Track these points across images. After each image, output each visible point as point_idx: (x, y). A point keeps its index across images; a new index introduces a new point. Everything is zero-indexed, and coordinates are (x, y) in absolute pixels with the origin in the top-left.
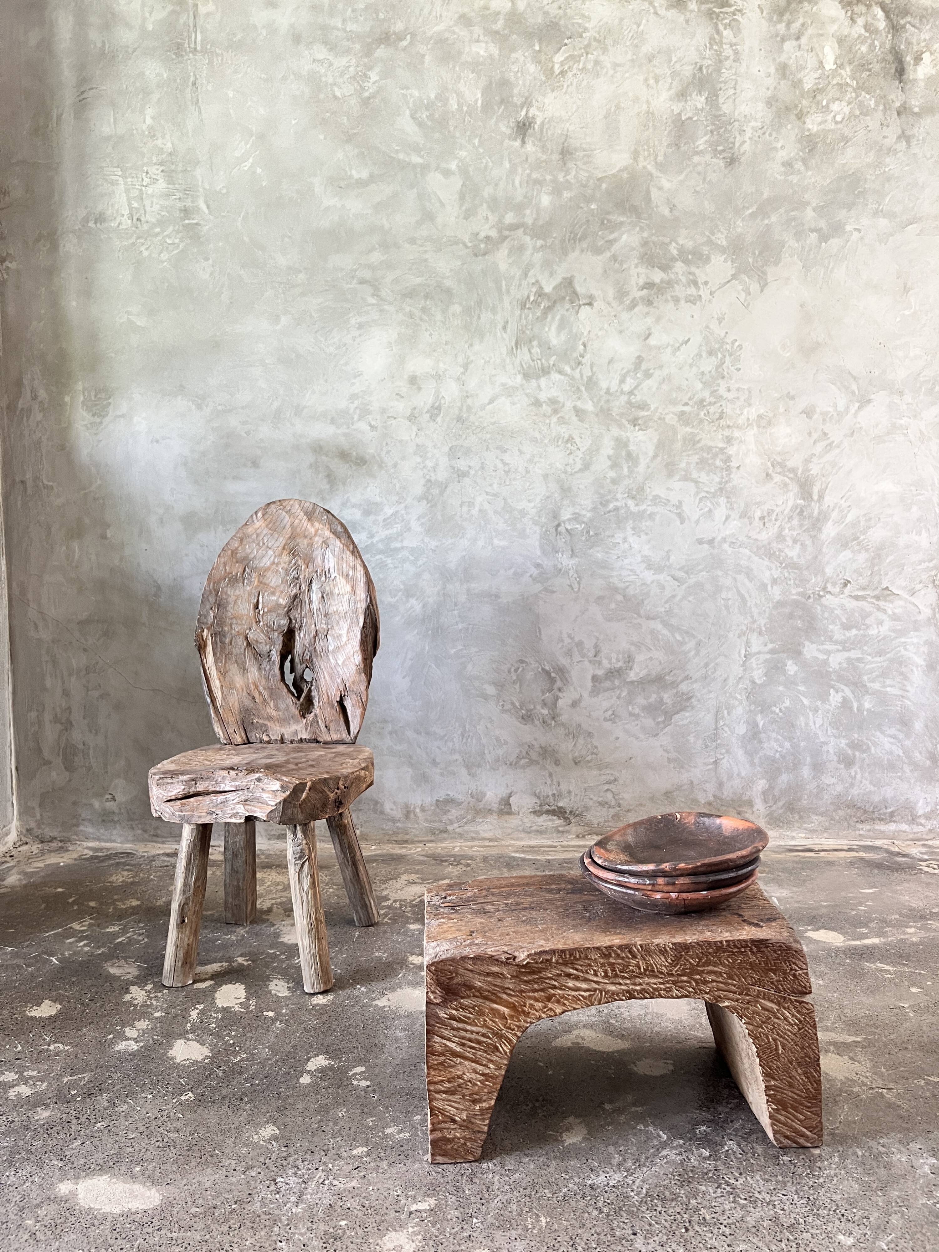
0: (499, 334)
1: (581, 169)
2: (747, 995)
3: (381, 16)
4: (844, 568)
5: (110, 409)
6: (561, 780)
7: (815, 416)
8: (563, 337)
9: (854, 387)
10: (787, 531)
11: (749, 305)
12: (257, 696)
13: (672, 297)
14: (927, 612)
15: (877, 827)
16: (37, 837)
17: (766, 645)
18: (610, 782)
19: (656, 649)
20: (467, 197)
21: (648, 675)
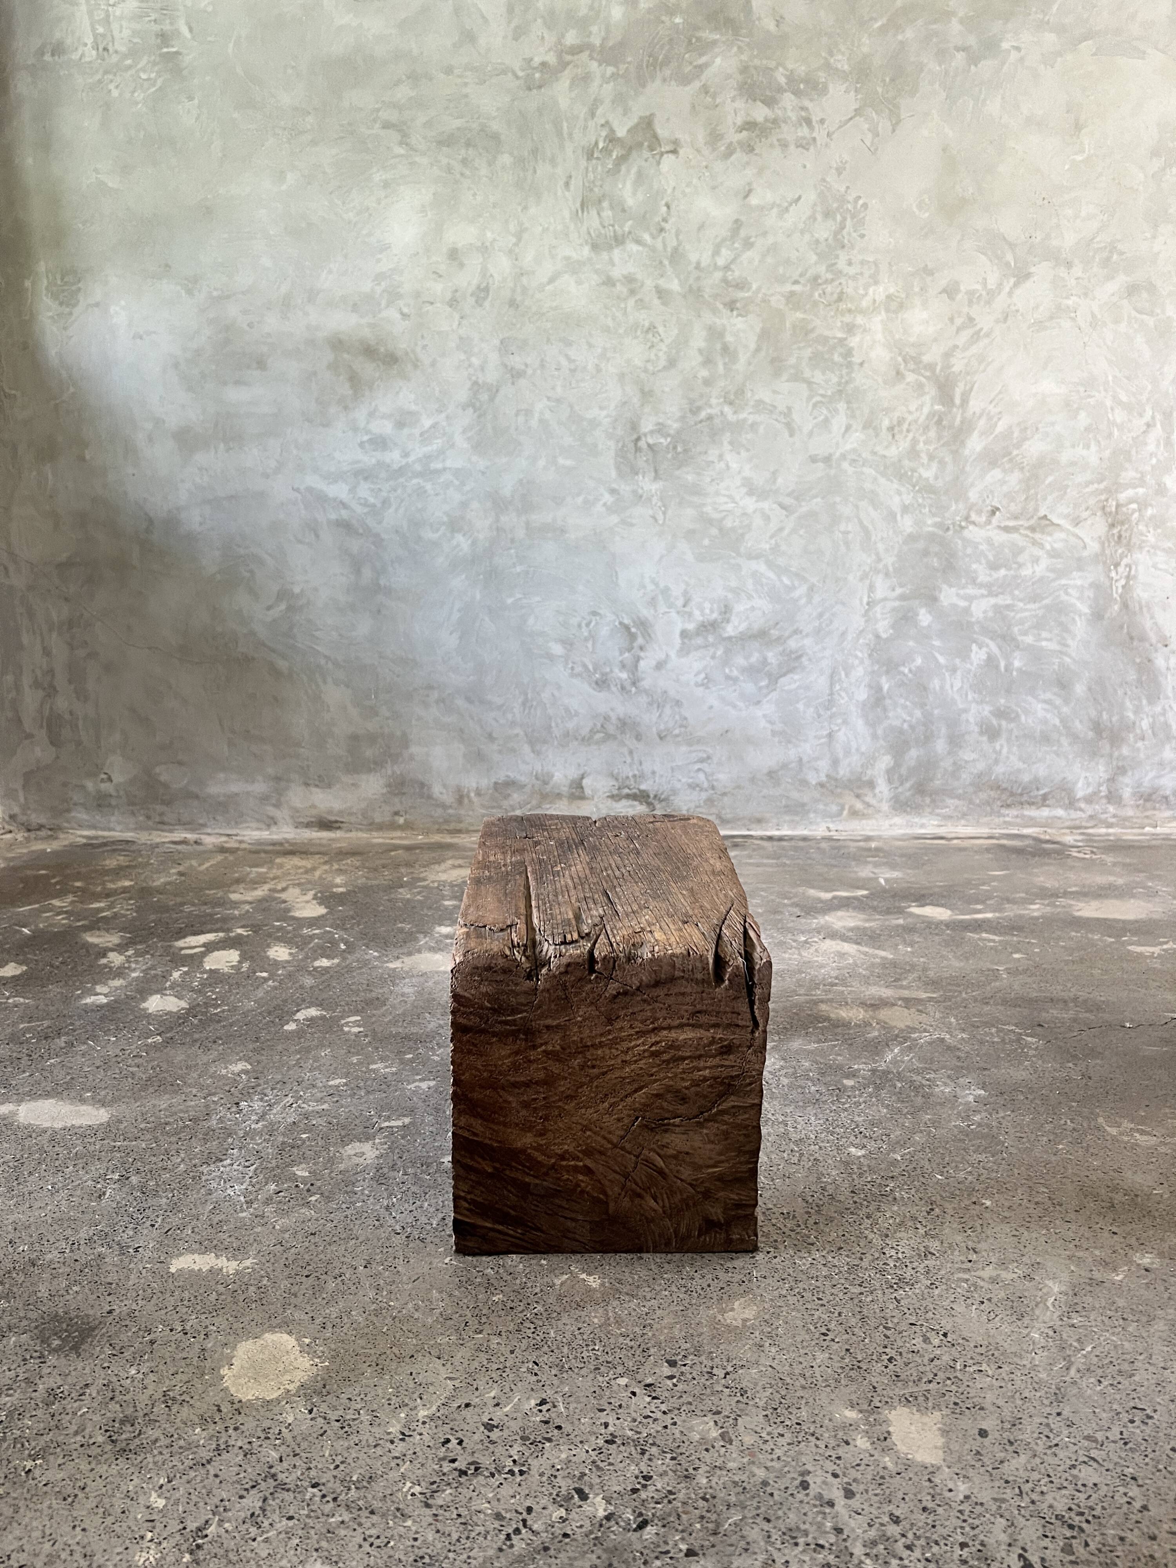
0: (559, 193)
4: (992, 492)
5: (81, 297)
6: (643, 758)
7: (959, 296)
8: (640, 196)
9: (1009, 257)
10: (921, 444)
11: (876, 149)
13: (778, 140)
14: (1094, 547)
15: (1026, 813)
16: (23, 824)
17: (893, 590)
18: (702, 761)
19: (760, 597)
20: (517, 11)
21: (749, 628)
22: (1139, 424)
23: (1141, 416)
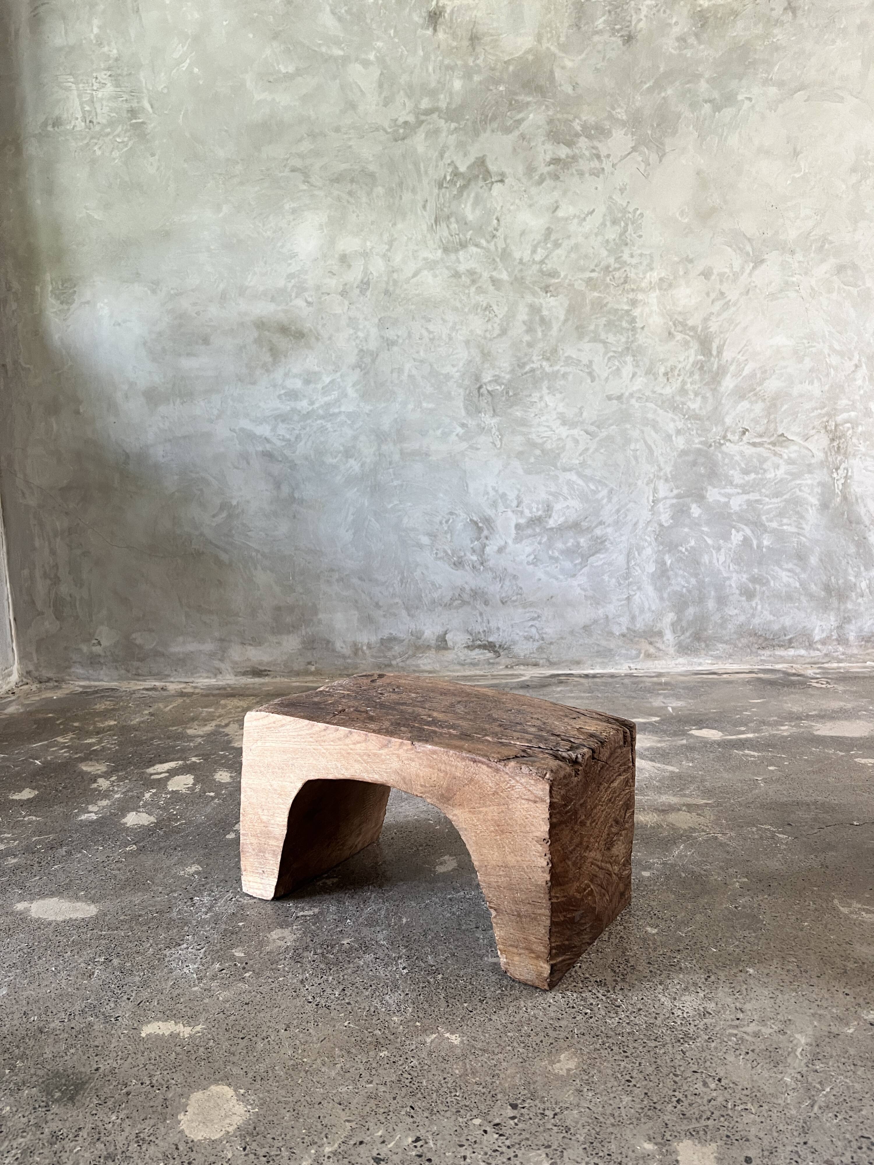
0: (419, 213)
1: (490, 53)
4: (743, 418)
5: (76, 297)
6: (490, 618)
7: (713, 277)
8: (478, 213)
9: (749, 248)
10: (689, 385)
11: (648, 175)
13: (577, 171)
14: (820, 456)
15: (777, 653)
16: (36, 678)
17: (672, 491)
19: (573, 498)
20: (385, 86)
21: (566, 522)
22: (849, 365)
23: (850, 359)
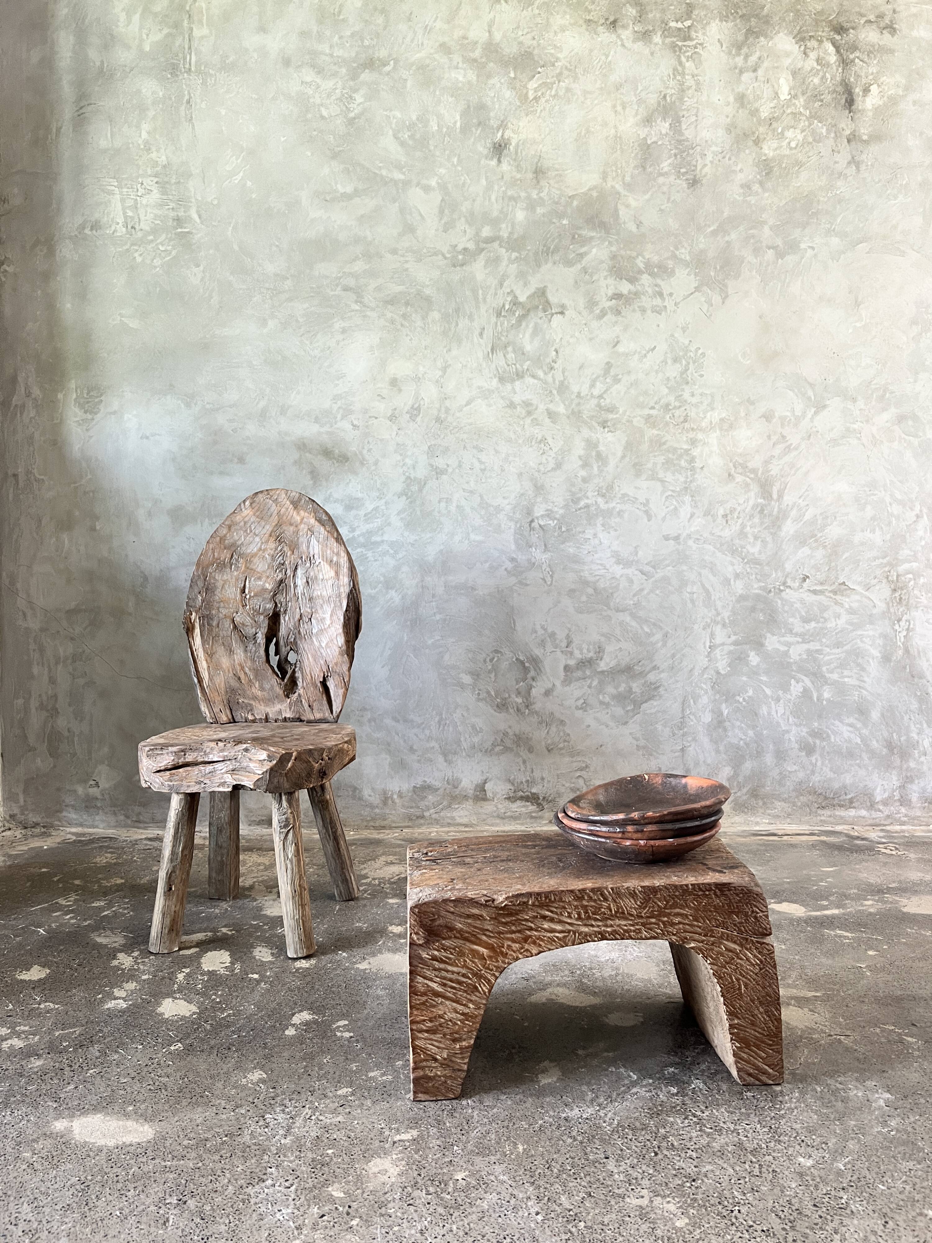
0: (475, 340)
1: (553, 187)
2: (711, 936)
3: (366, 43)
4: (803, 564)
5: (102, 407)
6: (534, 767)
7: (774, 420)
8: (536, 343)
9: (810, 393)
10: (748, 528)
11: (711, 315)
12: (242, 676)
13: (639, 307)
14: (881, 606)
15: (837, 813)
16: (21, 823)
17: (729, 637)
18: (581, 769)
19: (626, 641)
20: (446, 211)
21: (618, 665)
22: (910, 516)
23: (912, 509)
